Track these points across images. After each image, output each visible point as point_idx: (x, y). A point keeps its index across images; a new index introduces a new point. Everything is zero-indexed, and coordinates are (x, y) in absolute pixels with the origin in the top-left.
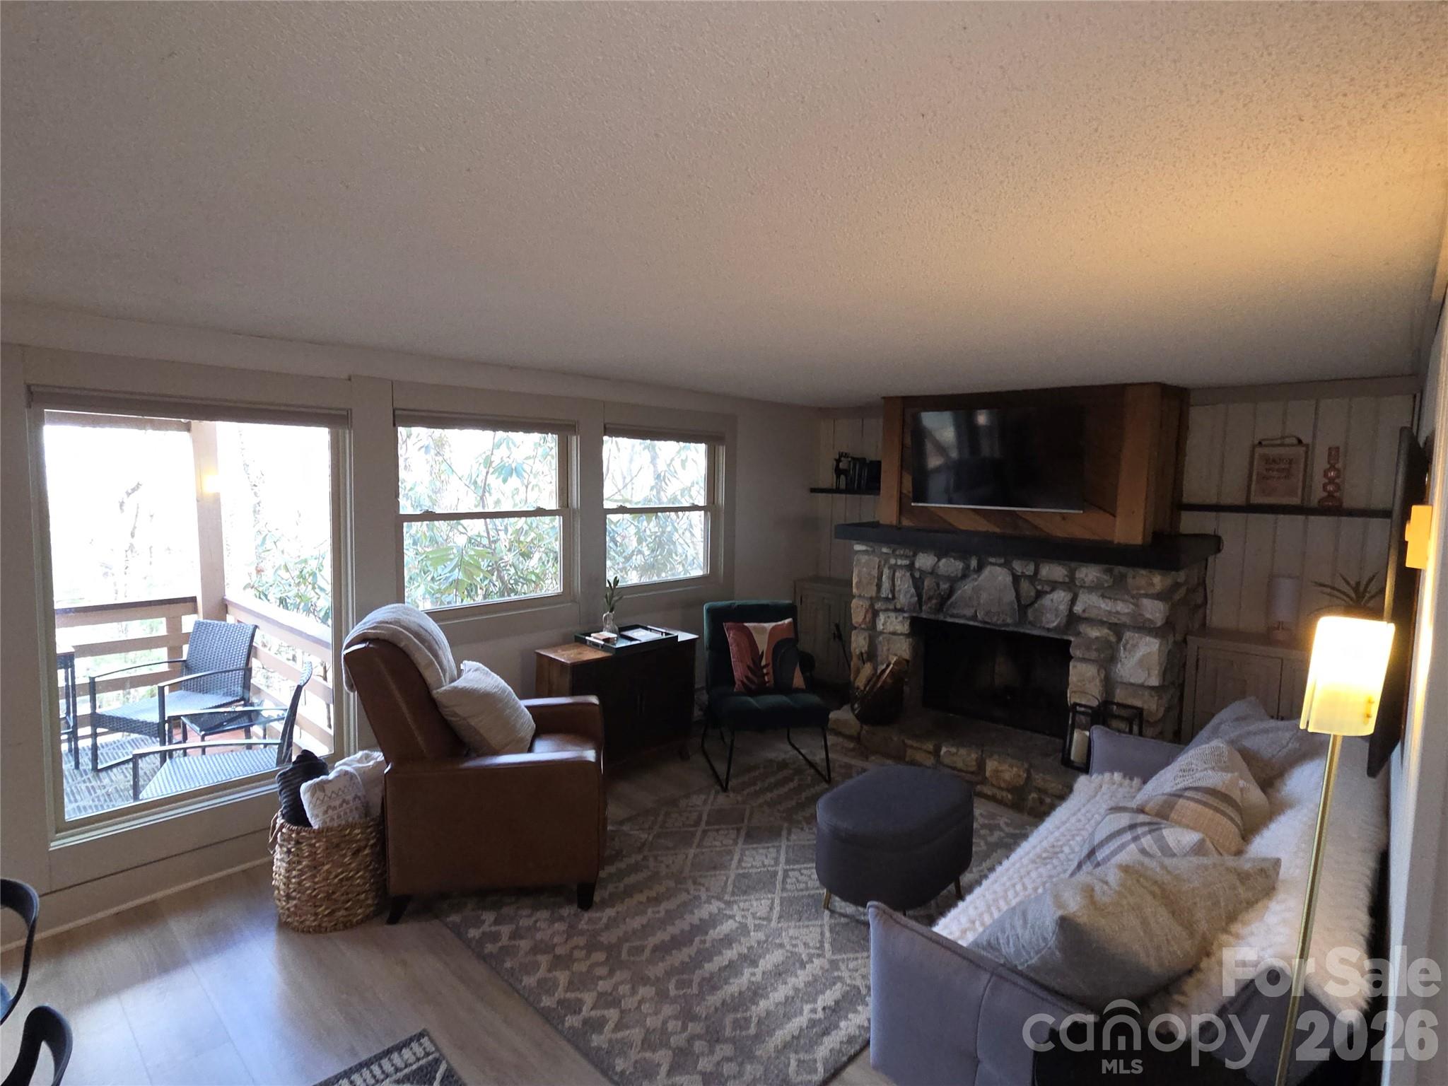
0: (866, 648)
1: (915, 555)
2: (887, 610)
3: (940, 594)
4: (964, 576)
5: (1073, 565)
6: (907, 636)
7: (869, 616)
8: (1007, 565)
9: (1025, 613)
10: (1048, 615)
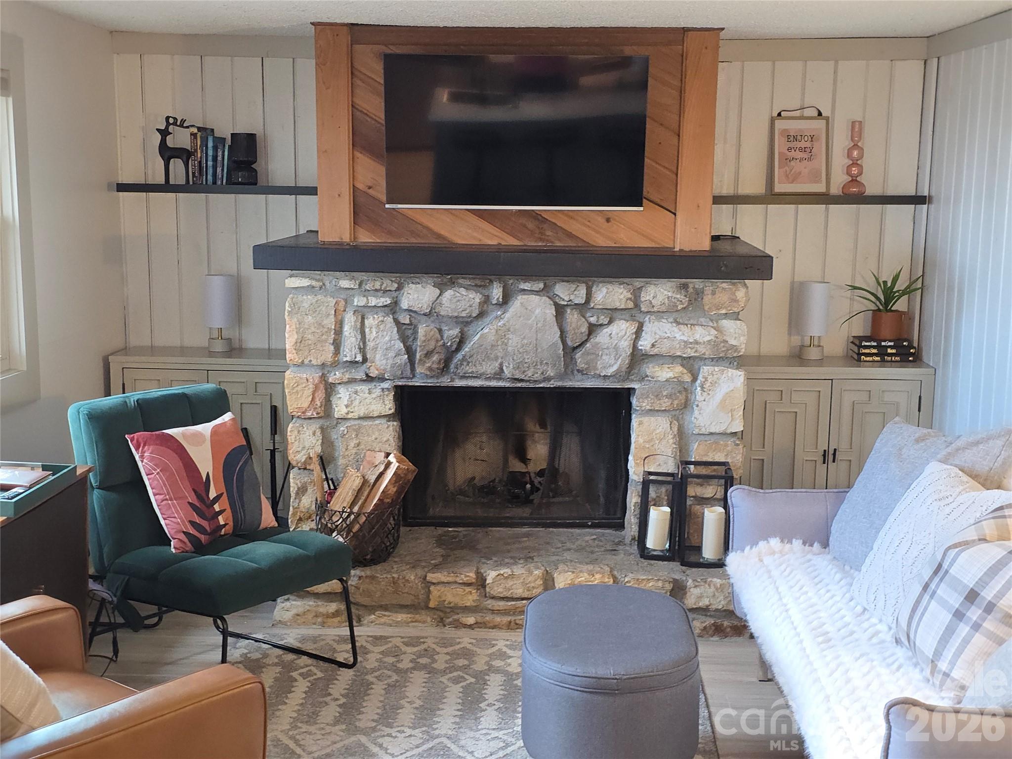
0: (318, 449)
1: (399, 289)
2: (352, 381)
3: (444, 345)
4: (481, 315)
5: (638, 282)
6: (389, 417)
7: (321, 395)
8: (546, 291)
9: (572, 359)
10: (604, 357)
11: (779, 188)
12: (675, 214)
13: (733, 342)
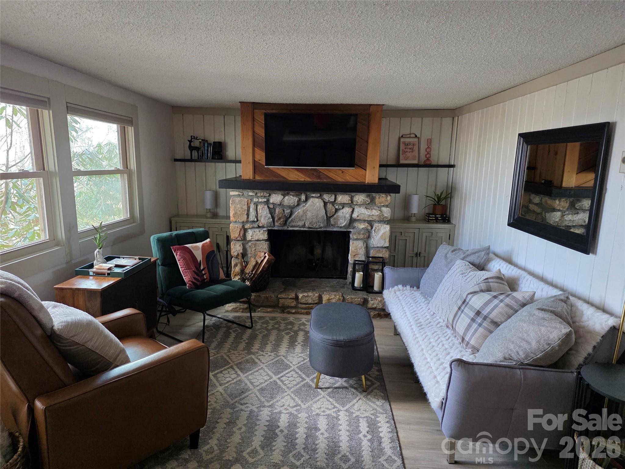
0: (241, 251)
1: (270, 195)
2: (253, 228)
3: (285, 215)
4: (298, 205)
5: (353, 194)
6: (266, 240)
7: (242, 232)
8: (320, 197)
9: (330, 221)
10: (341, 220)
11: (402, 162)
12: (366, 170)
13: (386, 215)
